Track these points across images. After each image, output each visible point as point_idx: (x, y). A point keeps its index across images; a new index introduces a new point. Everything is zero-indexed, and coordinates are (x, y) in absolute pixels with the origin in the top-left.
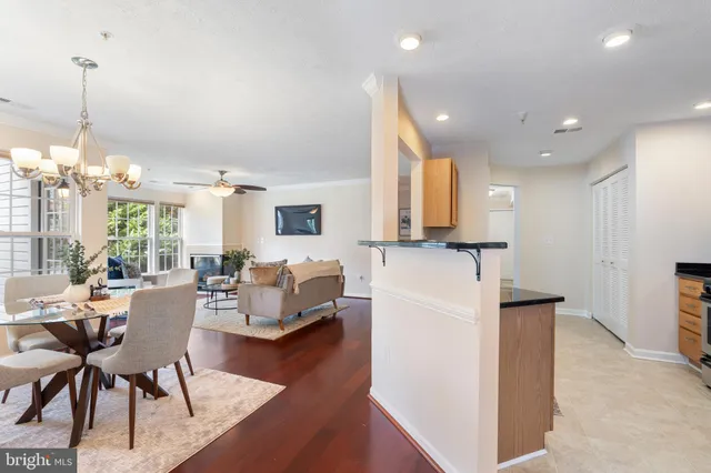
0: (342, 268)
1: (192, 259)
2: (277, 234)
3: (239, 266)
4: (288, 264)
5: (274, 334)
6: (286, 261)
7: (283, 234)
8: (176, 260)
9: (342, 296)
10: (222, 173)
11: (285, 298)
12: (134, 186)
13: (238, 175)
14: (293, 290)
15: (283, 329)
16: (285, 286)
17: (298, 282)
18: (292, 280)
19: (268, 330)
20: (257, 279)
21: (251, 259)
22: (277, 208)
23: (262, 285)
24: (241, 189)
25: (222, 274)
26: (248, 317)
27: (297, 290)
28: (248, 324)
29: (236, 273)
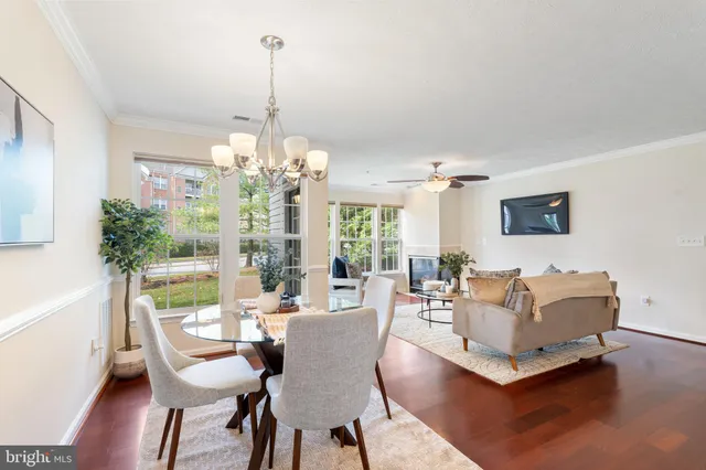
0: (614, 285)
1: (411, 260)
2: (504, 233)
3: (457, 273)
4: (522, 276)
5: (503, 375)
6: (519, 271)
7: (511, 233)
8: (396, 263)
9: (614, 327)
10: (436, 165)
11: (519, 326)
12: (321, 176)
13: (454, 165)
14: (532, 315)
15: (516, 369)
16: (519, 306)
17: (539, 303)
18: (530, 300)
19: (493, 366)
20: (477, 293)
21: (470, 265)
22: (503, 203)
23: (484, 302)
24: (458, 182)
25: (440, 278)
26: (465, 341)
27: (538, 317)
28: (466, 349)
29: (453, 280)
